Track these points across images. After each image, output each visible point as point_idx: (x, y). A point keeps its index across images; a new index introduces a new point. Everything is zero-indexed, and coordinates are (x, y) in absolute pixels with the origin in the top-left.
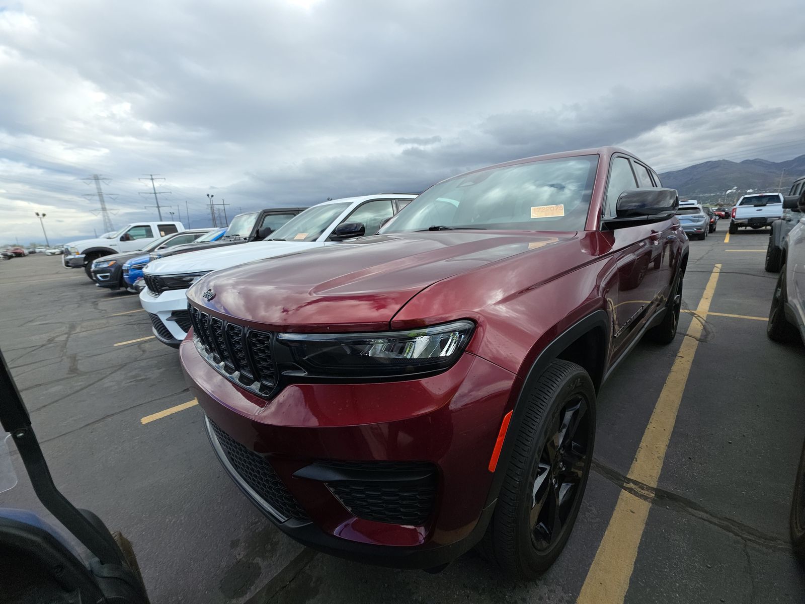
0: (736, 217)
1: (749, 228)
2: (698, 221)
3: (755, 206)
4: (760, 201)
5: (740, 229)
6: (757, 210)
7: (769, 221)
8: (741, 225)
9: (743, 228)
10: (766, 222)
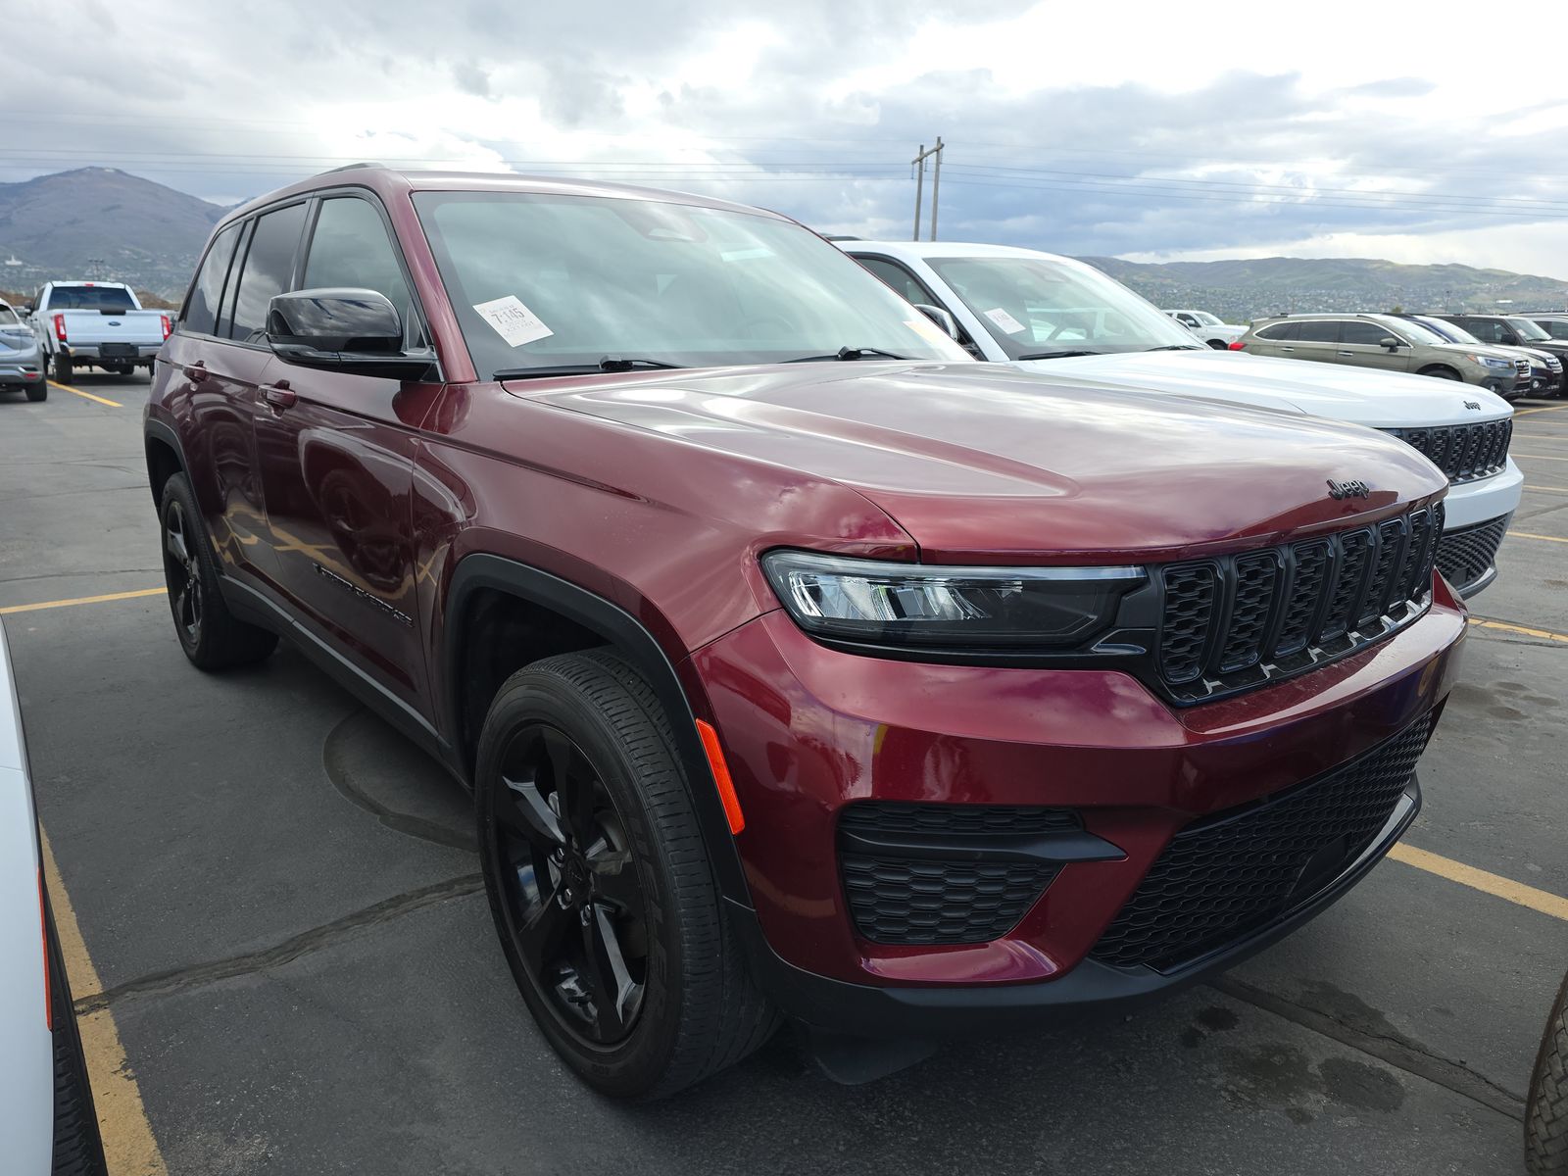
0: (69, 340)
1: (98, 370)
2: (22, 346)
3: (104, 313)
4: (114, 302)
5: (77, 370)
6: (110, 324)
7: (143, 352)
8: (82, 360)
9: (85, 369)
10: (137, 355)
